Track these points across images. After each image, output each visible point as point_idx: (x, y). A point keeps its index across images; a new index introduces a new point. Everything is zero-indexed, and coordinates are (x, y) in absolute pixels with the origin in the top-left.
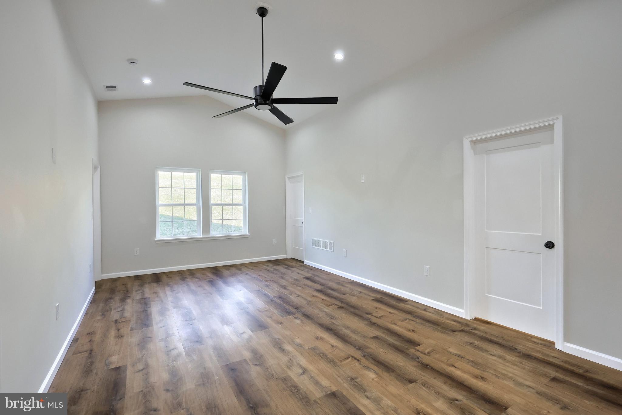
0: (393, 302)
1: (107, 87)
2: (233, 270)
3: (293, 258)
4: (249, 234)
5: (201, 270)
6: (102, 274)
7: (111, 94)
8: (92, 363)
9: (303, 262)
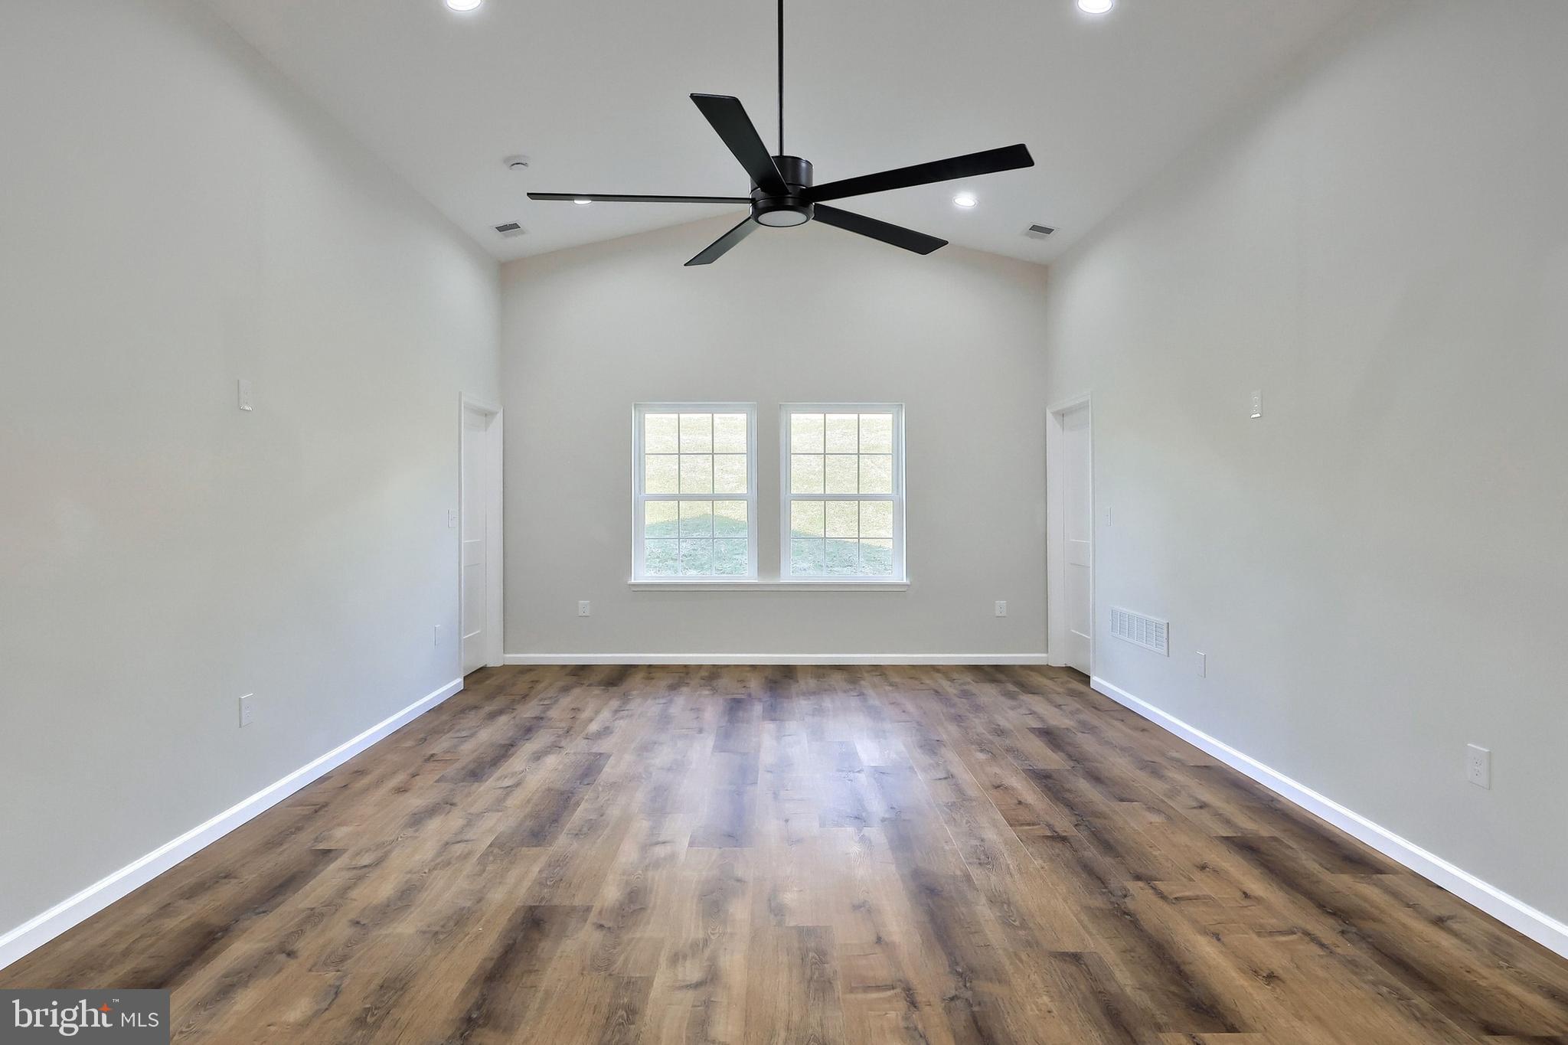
0: (1308, 862)
1: (501, 229)
2: (837, 678)
3: (1070, 667)
4: (908, 582)
5: (748, 669)
6: (504, 653)
7: (511, 244)
8: (299, 829)
9: (1086, 679)
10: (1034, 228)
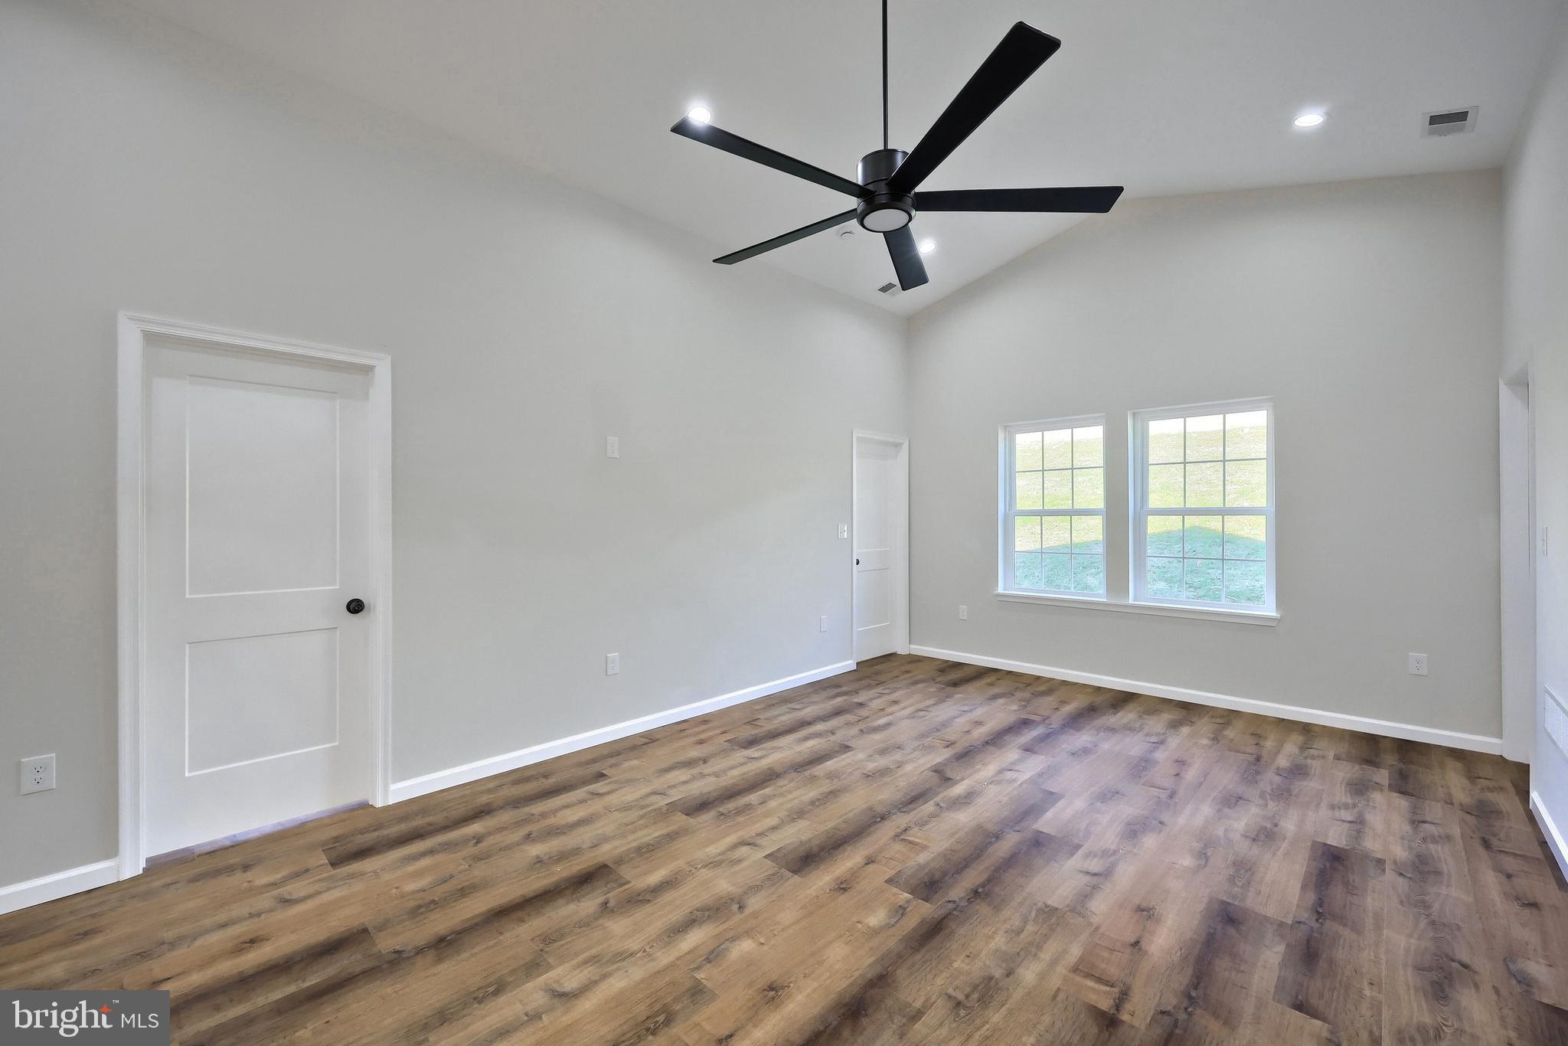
4: (1278, 616)
10: (1435, 120)
